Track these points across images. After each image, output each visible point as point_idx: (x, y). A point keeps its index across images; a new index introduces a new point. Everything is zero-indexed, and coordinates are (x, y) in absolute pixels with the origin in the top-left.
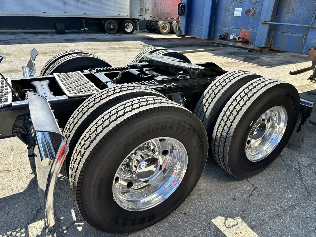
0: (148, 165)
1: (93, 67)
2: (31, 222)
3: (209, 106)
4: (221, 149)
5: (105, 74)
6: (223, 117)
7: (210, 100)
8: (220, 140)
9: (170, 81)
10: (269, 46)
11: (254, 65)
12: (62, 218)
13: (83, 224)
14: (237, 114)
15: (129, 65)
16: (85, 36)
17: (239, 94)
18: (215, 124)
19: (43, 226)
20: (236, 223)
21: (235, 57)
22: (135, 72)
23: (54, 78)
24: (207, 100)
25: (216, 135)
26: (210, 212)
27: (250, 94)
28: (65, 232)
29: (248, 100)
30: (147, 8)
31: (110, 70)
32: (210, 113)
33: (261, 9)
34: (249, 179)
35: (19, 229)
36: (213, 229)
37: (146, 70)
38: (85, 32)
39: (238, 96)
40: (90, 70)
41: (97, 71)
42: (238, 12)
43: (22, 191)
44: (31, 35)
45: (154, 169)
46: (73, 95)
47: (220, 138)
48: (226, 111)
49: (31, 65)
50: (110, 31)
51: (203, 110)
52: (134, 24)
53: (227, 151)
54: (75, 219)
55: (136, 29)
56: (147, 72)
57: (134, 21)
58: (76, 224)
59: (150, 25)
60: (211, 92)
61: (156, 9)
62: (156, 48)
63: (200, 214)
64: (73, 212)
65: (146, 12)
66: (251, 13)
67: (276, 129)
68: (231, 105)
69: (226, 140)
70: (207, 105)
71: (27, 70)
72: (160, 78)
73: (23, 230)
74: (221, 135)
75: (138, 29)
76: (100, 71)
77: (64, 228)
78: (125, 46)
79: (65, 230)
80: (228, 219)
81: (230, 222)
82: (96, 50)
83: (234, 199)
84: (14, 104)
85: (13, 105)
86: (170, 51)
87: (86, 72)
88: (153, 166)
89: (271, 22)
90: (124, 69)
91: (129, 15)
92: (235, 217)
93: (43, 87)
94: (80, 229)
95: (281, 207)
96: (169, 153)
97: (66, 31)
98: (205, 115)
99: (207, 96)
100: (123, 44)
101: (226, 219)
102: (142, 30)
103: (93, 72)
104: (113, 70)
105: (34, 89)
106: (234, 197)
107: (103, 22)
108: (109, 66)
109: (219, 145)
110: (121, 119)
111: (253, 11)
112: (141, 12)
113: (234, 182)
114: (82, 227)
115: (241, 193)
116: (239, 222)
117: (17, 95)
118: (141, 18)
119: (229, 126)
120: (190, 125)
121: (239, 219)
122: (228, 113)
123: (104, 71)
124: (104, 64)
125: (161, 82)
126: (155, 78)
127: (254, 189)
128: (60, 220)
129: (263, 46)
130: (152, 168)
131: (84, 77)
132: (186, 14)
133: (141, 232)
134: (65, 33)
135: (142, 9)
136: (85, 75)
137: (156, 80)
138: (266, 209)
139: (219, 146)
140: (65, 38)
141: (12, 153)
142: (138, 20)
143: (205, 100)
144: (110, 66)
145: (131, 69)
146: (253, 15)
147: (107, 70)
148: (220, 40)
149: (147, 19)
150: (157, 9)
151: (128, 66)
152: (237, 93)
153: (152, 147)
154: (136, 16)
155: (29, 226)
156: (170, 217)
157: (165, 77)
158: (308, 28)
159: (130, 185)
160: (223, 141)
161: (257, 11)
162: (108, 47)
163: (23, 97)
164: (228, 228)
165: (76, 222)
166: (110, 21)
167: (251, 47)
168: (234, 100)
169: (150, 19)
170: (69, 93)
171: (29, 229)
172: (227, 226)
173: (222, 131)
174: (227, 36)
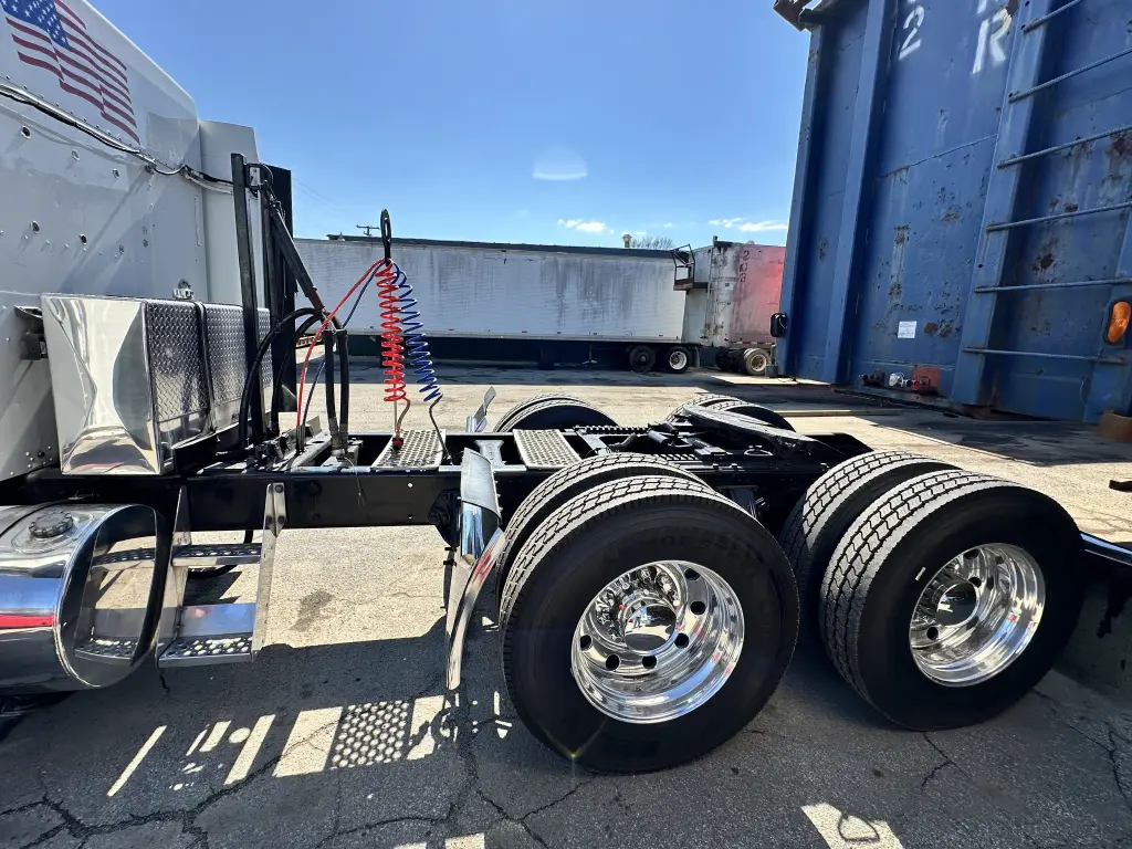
0: (653, 624)
1: (583, 424)
2: (421, 695)
3: (816, 521)
4: (840, 626)
5: (601, 438)
6: (846, 549)
7: (818, 508)
8: (838, 605)
9: (727, 460)
10: (989, 404)
11: (993, 456)
12: (475, 703)
13: (509, 725)
14: (880, 546)
15: (652, 424)
16: (590, 375)
17: (888, 501)
18: (827, 565)
19: (440, 709)
20: (873, 835)
21: (937, 432)
22: (659, 437)
23: (512, 437)
24: (812, 509)
25: (829, 591)
26: (801, 786)
27: (914, 503)
28: (475, 730)
29: (908, 516)
30: (720, 322)
31: (612, 431)
32: (817, 539)
33: (962, 321)
34: (929, 734)
35: (399, 702)
36: (803, 830)
37: (685, 437)
38: (591, 368)
39: (885, 504)
40: (577, 430)
41: (589, 432)
42: (908, 330)
43: (420, 635)
44: (494, 370)
45: (665, 636)
46: (536, 465)
47: (837, 600)
48: (854, 536)
49: (481, 415)
50: (639, 367)
51: (801, 529)
52: (689, 353)
53: (853, 633)
54: (497, 712)
55: (693, 365)
56: (685, 440)
57: (689, 348)
58: (497, 722)
59: (725, 356)
60: (822, 490)
61: (738, 325)
62: (716, 397)
63: (774, 782)
64: (497, 696)
65: (716, 331)
66: (939, 332)
67: (1013, 609)
68: (866, 522)
69: (850, 605)
70: (811, 518)
71: (474, 421)
72: (707, 450)
73: (405, 706)
74: (841, 592)
75: (698, 363)
76: (595, 432)
77: (475, 723)
78: (664, 396)
79: (475, 727)
80: (852, 819)
81: (855, 826)
82: (604, 401)
83: (877, 774)
84: (443, 469)
85: (440, 470)
86: (745, 404)
87: (570, 432)
88: (665, 628)
89: (988, 348)
90: (641, 431)
91: (680, 337)
92: (871, 820)
93: (492, 449)
94: (502, 733)
95: (1027, 837)
96: (707, 609)
97: (557, 364)
98: (805, 542)
99: (813, 499)
100: (660, 392)
101: (845, 817)
102: (706, 366)
103: (581, 432)
104: (618, 431)
105: (477, 449)
106: (877, 768)
107: (627, 350)
108: (612, 423)
109: (836, 617)
110: (604, 508)
111: (944, 326)
112: (705, 332)
113: (884, 732)
114: (506, 731)
115: (901, 763)
116: (882, 836)
117: (449, 457)
118: (705, 343)
119: (858, 571)
120: (749, 546)
121: (883, 829)
122: (858, 541)
123: (600, 431)
124: (603, 419)
125: (707, 459)
126: (697, 450)
127: (942, 763)
128: (471, 705)
129: (972, 402)
130: (660, 631)
131: (563, 439)
132: (788, 335)
133: (624, 778)
134: (554, 368)
135: (708, 326)
136: (565, 437)
137: (697, 455)
138: (976, 827)
139: (835, 621)
140: (551, 377)
141: (420, 567)
142: (699, 346)
143: (806, 508)
144: (615, 424)
145: (653, 432)
146: (944, 335)
147: (606, 431)
148: (866, 388)
149: (717, 345)
150: (742, 326)
151: (649, 426)
152: (884, 498)
153: (667, 588)
154: (696, 338)
155: (417, 700)
156: (696, 768)
157: (718, 450)
158: (1092, 363)
159: (612, 662)
160: (844, 605)
161: (954, 326)
162: (629, 396)
163: (458, 461)
164: (846, 840)
165: (497, 717)
166: (641, 347)
167: (943, 403)
168: (875, 513)
169: (725, 344)
170: (529, 460)
171: (416, 707)
172: (846, 835)
173: (843, 583)
174: (883, 380)
